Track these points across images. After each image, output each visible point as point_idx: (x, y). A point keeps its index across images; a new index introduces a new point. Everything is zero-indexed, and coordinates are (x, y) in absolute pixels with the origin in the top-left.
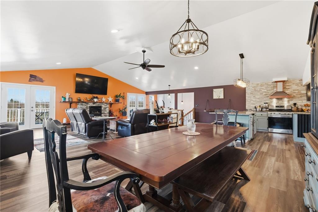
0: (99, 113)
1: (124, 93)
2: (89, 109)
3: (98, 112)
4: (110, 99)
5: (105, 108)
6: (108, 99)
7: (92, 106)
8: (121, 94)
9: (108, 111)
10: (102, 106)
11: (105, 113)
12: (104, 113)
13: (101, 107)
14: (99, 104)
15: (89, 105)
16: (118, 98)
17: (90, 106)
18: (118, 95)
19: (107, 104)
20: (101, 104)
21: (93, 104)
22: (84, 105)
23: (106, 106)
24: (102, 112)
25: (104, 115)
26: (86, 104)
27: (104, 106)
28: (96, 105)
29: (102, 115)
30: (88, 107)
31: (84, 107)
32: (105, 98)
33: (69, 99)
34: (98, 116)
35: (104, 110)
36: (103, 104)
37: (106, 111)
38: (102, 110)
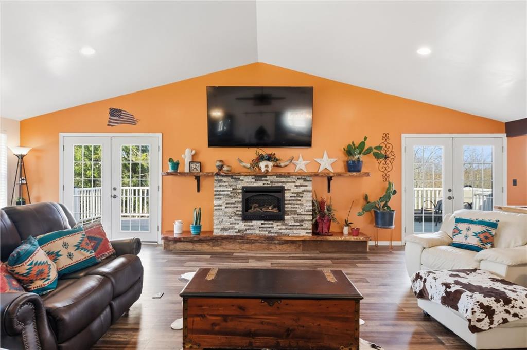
0: (275, 210)
1: (386, 136)
2: (241, 196)
3: (270, 208)
4: (326, 163)
5: (298, 194)
6: (318, 160)
7: (252, 185)
8: (366, 138)
9: (309, 206)
10: (287, 186)
11: (299, 211)
12: (295, 213)
13: (281, 190)
14: (275, 179)
15: (240, 185)
16: (357, 157)
17: (243, 187)
18: (357, 145)
19: (305, 180)
20: (282, 181)
21: (254, 180)
22: (225, 182)
23: (301, 186)
24: (288, 209)
25: (294, 218)
26: (231, 180)
27: (295, 186)
28: (264, 182)
29: (285, 219)
30: (240, 189)
31: (226, 189)
32: (304, 160)
33: (192, 165)
34: (272, 222)
35: (293, 202)
36: (289, 181)
37: (299, 206)
38: (285, 202)
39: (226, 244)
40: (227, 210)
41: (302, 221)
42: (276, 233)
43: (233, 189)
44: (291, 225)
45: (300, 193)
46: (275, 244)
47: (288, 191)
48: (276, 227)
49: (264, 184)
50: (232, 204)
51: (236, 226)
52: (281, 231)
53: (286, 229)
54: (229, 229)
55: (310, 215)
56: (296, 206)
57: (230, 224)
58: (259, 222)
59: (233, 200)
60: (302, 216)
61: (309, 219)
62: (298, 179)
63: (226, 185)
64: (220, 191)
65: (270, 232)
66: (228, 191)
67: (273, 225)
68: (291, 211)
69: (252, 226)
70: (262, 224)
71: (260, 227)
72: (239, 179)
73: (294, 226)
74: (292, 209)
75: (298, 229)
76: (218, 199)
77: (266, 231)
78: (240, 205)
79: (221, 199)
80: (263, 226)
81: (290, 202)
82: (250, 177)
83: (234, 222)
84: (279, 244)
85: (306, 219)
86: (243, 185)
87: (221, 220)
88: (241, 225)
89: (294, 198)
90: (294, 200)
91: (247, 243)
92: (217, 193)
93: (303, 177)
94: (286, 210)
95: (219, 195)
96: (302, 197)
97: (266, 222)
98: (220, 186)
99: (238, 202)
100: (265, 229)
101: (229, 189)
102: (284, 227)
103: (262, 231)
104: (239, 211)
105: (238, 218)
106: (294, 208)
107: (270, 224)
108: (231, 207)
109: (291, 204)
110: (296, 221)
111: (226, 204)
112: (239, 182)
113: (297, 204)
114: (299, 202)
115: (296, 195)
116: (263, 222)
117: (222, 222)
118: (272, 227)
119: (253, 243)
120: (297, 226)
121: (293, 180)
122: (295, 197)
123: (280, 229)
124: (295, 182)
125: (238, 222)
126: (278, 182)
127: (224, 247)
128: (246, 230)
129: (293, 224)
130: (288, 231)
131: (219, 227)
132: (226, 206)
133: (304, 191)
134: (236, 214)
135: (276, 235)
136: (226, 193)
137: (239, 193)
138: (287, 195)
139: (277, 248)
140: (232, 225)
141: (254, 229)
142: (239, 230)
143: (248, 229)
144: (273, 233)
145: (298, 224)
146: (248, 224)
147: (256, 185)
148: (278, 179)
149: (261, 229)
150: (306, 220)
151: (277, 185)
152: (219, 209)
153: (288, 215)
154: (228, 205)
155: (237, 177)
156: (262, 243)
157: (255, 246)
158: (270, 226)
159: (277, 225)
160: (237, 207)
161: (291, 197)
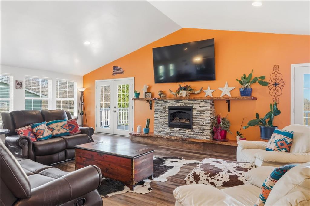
0: (187, 122)
1: (276, 68)
2: (168, 112)
3: (184, 120)
4: (226, 91)
5: (201, 112)
6: (220, 89)
7: (174, 106)
8: (252, 71)
9: (208, 120)
10: (194, 106)
11: (201, 123)
13: (190, 109)
14: (187, 102)
15: (168, 105)
16: (246, 85)
18: (247, 76)
19: (206, 102)
20: (192, 103)
21: (175, 103)
22: (160, 104)
23: (203, 106)
24: (195, 122)
25: (198, 128)
26: (163, 103)
27: (199, 106)
28: (181, 104)
29: (193, 128)
30: (167, 108)
31: (160, 108)
32: (211, 89)
33: (146, 94)
34: (185, 129)
35: (198, 117)
36: (196, 103)
37: (202, 120)
38: (193, 117)
39: (159, 141)
40: (161, 120)
41: (204, 130)
42: (188, 136)
43: (164, 108)
44: (196, 132)
45: (202, 111)
46: (186, 143)
47: (195, 110)
48: (188, 132)
49: (180, 105)
50: (163, 117)
51: (166, 130)
52: (190, 135)
53: (194, 134)
54: (162, 132)
55: (209, 126)
56: (200, 120)
57: (162, 129)
58: (178, 129)
59: (164, 114)
60: (204, 127)
61: (208, 129)
62: (201, 102)
63: (160, 106)
64: (157, 109)
65: (184, 136)
66: (161, 109)
67: (186, 131)
68: (197, 123)
69: (174, 131)
70: (180, 130)
71: (178, 132)
72: (167, 102)
73: (198, 132)
74: (198, 122)
75: (201, 135)
76: (156, 113)
77: (182, 135)
78: (167, 118)
79: (158, 114)
80: (180, 131)
81: (196, 117)
82: (173, 101)
83: (164, 128)
84: (189, 143)
85: (206, 128)
86: (169, 106)
87: (157, 126)
88: (168, 130)
89: (198, 115)
90: (199, 116)
91: (170, 141)
92: (156, 110)
93: (204, 101)
94: (194, 122)
95: (157, 111)
96: (204, 114)
97: (182, 129)
98: (157, 106)
99: (167, 116)
100: (181, 133)
101: (162, 108)
102: (192, 133)
103: (180, 134)
104: (167, 121)
105: (166, 126)
106: (199, 121)
107: (184, 130)
108: (163, 119)
109: (196, 118)
110: (200, 130)
111: (160, 117)
112: (167, 104)
113: (200, 118)
114: (201, 117)
115: (200, 112)
116: (180, 129)
117: (158, 127)
118: (186, 133)
119: (174, 141)
120: (200, 133)
121: (198, 103)
122: (199, 113)
123: (190, 134)
124: (199, 104)
125: (166, 128)
126: (189, 104)
127: (159, 142)
128: (171, 133)
129: (197, 131)
130: (195, 136)
131: (156, 130)
132: (160, 118)
133: (205, 110)
134: (165, 123)
135: (188, 138)
136: (160, 110)
137: (167, 110)
138: (194, 112)
139: (187, 146)
140: (163, 130)
141: (175, 133)
142: (167, 133)
143: (172, 133)
144: (186, 136)
145: (201, 131)
146: (172, 129)
147: (176, 105)
148: (189, 102)
149: (179, 133)
150: (206, 130)
151: (188, 105)
152: (157, 120)
153: (195, 125)
154: (161, 118)
155: (166, 101)
156: (179, 142)
157: (175, 143)
158: (184, 131)
159: (189, 132)
160: (166, 119)
161: (197, 113)
